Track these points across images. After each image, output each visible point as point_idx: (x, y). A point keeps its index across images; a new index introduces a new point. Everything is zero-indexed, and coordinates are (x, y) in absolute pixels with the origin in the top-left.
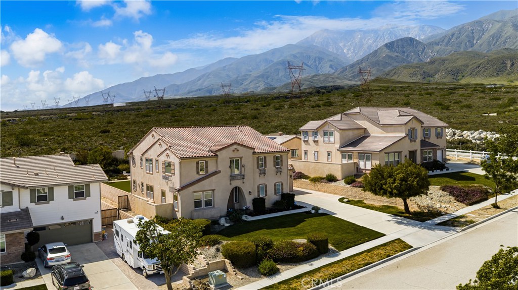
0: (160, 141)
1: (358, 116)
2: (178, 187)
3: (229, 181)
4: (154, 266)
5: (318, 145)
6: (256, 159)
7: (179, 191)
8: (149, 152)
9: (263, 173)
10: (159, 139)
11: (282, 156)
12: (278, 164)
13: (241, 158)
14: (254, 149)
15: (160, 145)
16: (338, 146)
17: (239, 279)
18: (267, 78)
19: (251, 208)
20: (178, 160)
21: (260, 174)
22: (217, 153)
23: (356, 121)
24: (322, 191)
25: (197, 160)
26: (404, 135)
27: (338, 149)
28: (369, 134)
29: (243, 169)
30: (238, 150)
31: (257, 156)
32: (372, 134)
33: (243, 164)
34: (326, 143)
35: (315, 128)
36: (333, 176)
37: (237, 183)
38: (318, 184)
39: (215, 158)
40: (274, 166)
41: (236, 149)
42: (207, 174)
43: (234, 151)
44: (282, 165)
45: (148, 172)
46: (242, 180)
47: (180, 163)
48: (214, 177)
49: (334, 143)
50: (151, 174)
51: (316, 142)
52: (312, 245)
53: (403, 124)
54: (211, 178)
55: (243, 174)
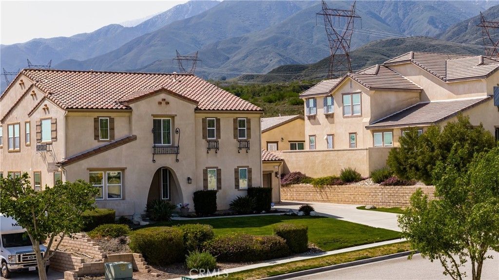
0: (34, 89)
1: (408, 68)
2: (61, 158)
3: (152, 155)
4: (19, 257)
5: (333, 123)
6: (201, 121)
7: (63, 164)
8: (15, 113)
9: (214, 147)
10: (32, 86)
11: (249, 121)
12: (242, 133)
13: (173, 117)
14: (198, 102)
15: (34, 95)
16: (367, 120)
17: (153, 276)
18: (286, 45)
19: (191, 208)
20: (63, 112)
21: (209, 149)
22: (131, 105)
23: (405, 78)
24: (334, 201)
25: (96, 115)
26: (485, 96)
27: (368, 125)
28: (428, 99)
29: (177, 136)
30: (168, 103)
31: (204, 115)
32: (433, 99)
33: (176, 127)
34: (348, 117)
35: (328, 91)
36: (354, 173)
37: (166, 161)
38: (327, 189)
39: (127, 114)
40: (235, 137)
41: (164, 100)
42: (113, 141)
43: (160, 103)
44: (249, 136)
45: (11, 149)
46: (174, 156)
47: (66, 117)
48: (124, 146)
49: (361, 116)
50: (17, 152)
51: (329, 116)
52: (278, 238)
53: (482, 77)
54: (119, 148)
55: (176, 145)
